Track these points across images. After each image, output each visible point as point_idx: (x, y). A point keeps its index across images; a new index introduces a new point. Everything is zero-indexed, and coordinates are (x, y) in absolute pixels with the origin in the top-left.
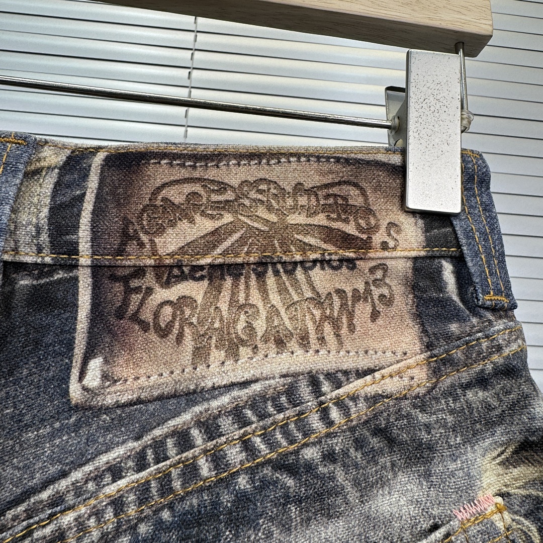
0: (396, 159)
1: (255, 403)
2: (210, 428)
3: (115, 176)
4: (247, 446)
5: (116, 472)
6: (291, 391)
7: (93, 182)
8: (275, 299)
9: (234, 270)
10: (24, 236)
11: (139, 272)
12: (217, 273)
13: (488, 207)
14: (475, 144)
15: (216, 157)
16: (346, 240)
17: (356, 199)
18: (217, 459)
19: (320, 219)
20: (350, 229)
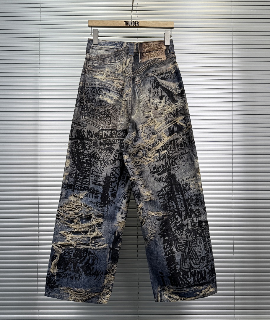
0: (164, 41)
1: (153, 60)
2: (150, 62)
3: (140, 45)
4: (152, 63)
5: (143, 67)
6: (155, 59)
7: (139, 46)
8: (154, 54)
9: (151, 52)
10: (135, 50)
11: (143, 52)
12: (149, 52)
13: (173, 45)
14: (171, 39)
15: (148, 42)
16: (159, 48)
17: (160, 45)
18: (150, 64)
19: (157, 47)
20: (160, 48)
